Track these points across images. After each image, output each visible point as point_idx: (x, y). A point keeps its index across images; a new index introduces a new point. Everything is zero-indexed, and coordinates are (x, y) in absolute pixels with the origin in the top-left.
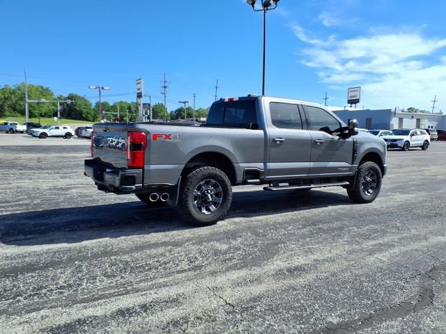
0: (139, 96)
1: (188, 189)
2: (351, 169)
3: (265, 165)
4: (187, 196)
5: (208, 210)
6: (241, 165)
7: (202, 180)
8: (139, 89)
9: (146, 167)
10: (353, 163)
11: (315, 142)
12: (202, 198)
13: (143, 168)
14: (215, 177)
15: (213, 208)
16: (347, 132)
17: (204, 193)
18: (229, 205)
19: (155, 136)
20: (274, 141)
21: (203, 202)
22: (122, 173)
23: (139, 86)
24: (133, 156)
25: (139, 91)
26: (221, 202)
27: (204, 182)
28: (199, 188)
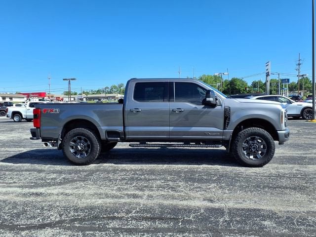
0: (268, 75)
2: (222, 134)
3: (125, 128)
6: (103, 128)
7: (75, 137)
8: (267, 70)
10: (224, 129)
11: (174, 111)
13: (40, 128)
20: (131, 111)
23: (267, 67)
25: (268, 71)
27: (76, 138)
28: (74, 141)
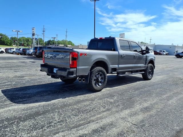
0: (33, 35)
1: (92, 76)
3: (118, 66)
4: (92, 79)
5: (99, 85)
6: (110, 66)
7: (97, 73)
8: (33, 32)
9: (78, 67)
10: (145, 65)
11: (135, 56)
12: (97, 80)
13: (76, 68)
14: (101, 71)
15: (100, 84)
16: (145, 52)
17: (97, 78)
18: (106, 83)
19: (81, 54)
20: (122, 56)
21: (97, 81)
22: (69, 70)
24: (73, 63)
26: (103, 81)
28: (96, 76)
